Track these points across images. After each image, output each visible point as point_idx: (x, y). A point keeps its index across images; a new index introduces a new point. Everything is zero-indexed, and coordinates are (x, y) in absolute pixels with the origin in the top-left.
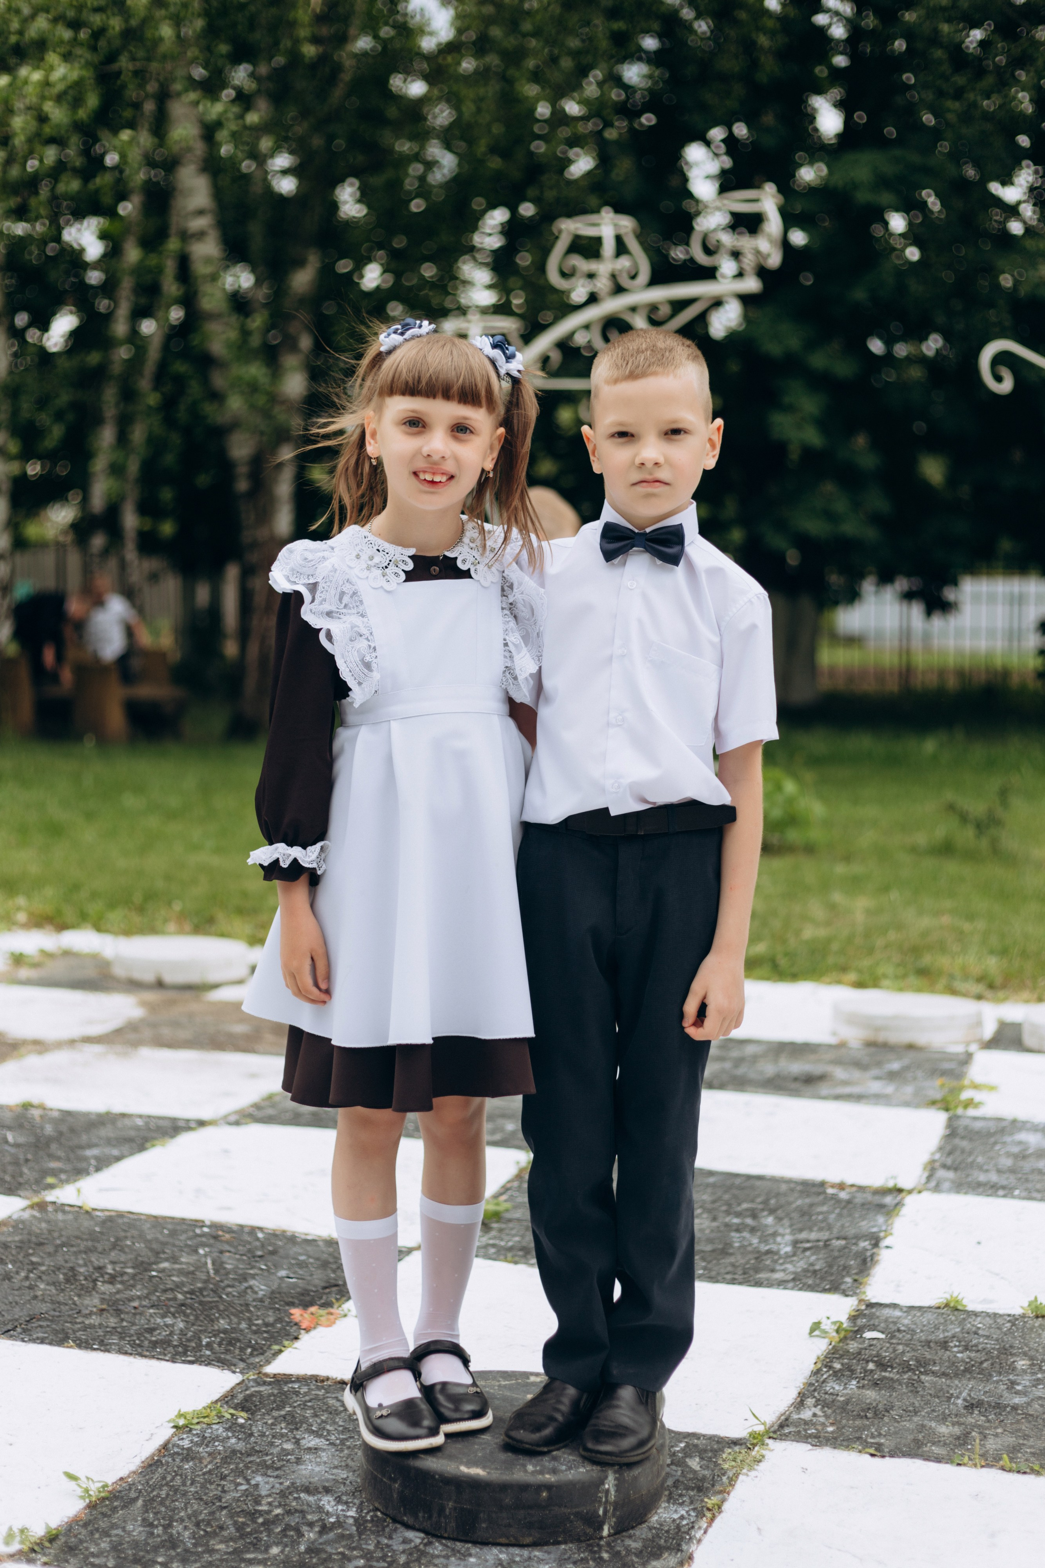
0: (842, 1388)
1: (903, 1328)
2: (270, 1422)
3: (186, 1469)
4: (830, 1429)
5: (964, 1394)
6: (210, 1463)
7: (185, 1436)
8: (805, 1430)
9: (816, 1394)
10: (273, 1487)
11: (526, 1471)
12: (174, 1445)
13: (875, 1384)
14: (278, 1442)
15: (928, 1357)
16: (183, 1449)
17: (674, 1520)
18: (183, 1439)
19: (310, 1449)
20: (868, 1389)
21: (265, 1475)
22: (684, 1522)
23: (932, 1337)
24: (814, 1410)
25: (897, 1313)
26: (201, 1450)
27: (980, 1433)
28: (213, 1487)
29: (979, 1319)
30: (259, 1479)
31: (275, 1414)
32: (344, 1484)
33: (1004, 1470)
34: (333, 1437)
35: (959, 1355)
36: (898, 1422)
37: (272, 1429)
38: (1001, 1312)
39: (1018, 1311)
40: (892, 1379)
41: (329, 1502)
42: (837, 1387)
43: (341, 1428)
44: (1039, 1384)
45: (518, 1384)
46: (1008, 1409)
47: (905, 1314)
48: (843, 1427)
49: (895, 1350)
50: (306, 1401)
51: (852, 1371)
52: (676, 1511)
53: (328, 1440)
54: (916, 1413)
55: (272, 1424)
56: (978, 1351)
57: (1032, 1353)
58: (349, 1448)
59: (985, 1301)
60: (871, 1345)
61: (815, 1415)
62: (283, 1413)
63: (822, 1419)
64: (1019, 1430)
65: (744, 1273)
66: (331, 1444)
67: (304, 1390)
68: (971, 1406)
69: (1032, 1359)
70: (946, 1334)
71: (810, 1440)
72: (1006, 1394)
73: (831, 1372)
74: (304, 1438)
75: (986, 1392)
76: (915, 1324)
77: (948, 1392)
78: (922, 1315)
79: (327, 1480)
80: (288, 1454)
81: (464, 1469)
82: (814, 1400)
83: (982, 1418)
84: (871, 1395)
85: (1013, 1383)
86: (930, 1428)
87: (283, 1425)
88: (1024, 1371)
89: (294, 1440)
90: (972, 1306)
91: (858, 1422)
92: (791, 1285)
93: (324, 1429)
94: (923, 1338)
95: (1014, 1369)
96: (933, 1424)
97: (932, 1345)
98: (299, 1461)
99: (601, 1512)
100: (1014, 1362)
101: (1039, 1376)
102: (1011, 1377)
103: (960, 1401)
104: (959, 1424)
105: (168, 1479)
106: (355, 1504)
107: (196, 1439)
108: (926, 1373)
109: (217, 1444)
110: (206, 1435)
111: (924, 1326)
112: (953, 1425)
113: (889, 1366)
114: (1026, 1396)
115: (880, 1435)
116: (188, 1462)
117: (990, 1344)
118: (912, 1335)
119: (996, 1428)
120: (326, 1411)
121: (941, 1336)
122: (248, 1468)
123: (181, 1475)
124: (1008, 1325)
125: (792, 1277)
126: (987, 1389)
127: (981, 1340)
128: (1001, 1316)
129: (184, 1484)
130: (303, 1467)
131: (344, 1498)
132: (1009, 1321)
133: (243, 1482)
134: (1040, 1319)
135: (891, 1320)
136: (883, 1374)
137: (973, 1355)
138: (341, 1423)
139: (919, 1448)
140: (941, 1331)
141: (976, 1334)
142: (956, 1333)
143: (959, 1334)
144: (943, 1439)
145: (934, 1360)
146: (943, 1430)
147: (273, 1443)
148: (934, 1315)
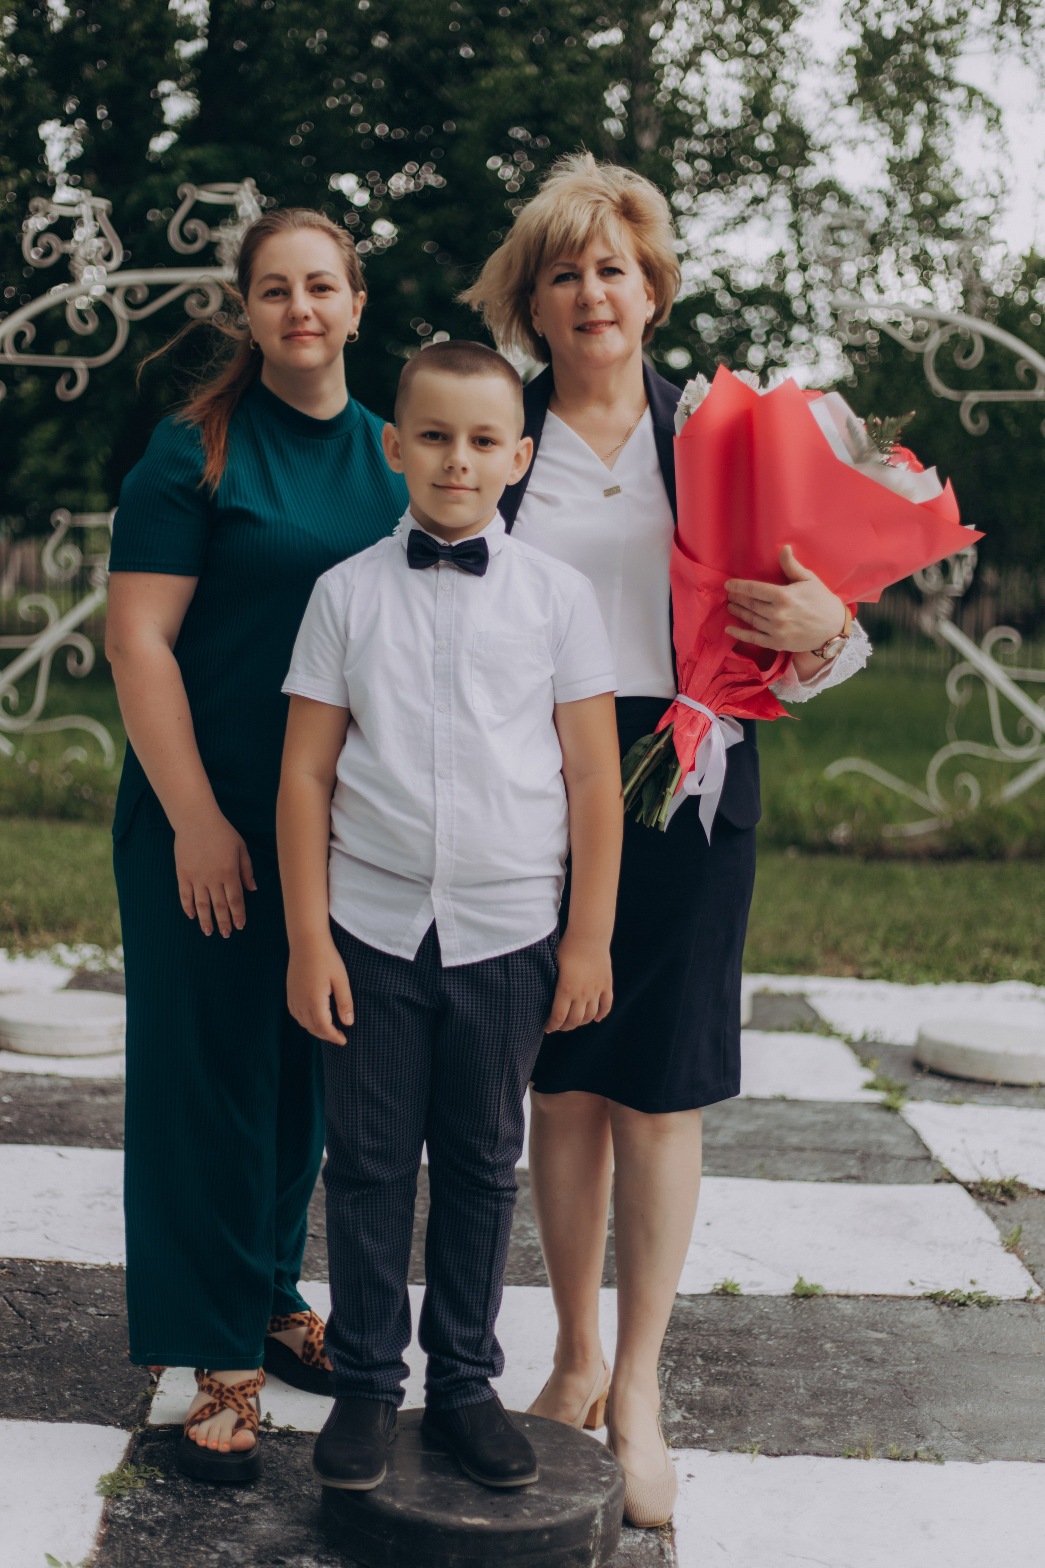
0: (690, 1387)
1: (701, 1319)
3: (143, 1542)
4: (711, 1431)
5: (801, 1383)
6: (162, 1531)
7: (118, 1504)
8: (690, 1434)
9: (671, 1395)
10: (244, 1553)
11: (525, 1516)
12: (114, 1516)
13: (717, 1380)
15: (745, 1347)
16: (126, 1519)
17: (640, 1544)
18: (118, 1508)
19: (248, 1506)
20: (713, 1386)
21: (225, 1539)
22: (651, 1545)
23: (733, 1326)
24: (678, 1411)
25: (686, 1303)
26: (143, 1517)
28: (183, 1559)
29: (760, 1303)
30: (222, 1545)
32: (311, 1541)
33: (889, 1458)
34: (263, 1490)
35: (770, 1342)
36: (764, 1418)
38: (774, 1294)
39: (788, 1293)
40: (727, 1373)
41: (310, 1563)
42: (686, 1387)
44: (858, 1366)
46: (849, 1395)
47: (693, 1304)
49: (711, 1344)
51: (688, 1368)
52: (635, 1534)
53: (260, 1494)
54: (772, 1406)
56: (783, 1337)
57: (829, 1334)
58: (286, 1500)
59: (752, 1284)
60: (686, 1339)
61: (684, 1418)
63: (695, 1421)
65: (523, 1273)
66: (266, 1498)
68: (815, 1396)
69: (833, 1341)
70: (746, 1321)
71: (703, 1445)
72: (838, 1380)
73: (669, 1371)
74: (235, 1494)
75: (819, 1380)
77: (786, 1383)
79: (291, 1539)
80: (231, 1514)
81: (466, 1520)
82: (673, 1401)
83: (832, 1406)
84: (720, 1392)
86: (796, 1421)
88: (835, 1354)
89: (226, 1498)
90: (745, 1290)
91: (729, 1422)
94: (727, 1327)
95: (827, 1353)
96: (796, 1417)
97: (738, 1333)
98: (247, 1520)
99: (591, 1547)
100: (821, 1345)
101: (853, 1358)
102: (829, 1361)
103: (802, 1391)
104: (820, 1415)
105: (133, 1554)
106: (336, 1562)
107: (132, 1507)
108: (755, 1363)
109: (154, 1509)
110: (139, 1501)
111: (719, 1315)
112: (814, 1415)
113: (718, 1360)
114: (855, 1380)
116: (140, 1534)
117: (790, 1330)
118: (716, 1325)
121: (741, 1324)
122: (205, 1534)
123: (144, 1549)
124: (788, 1307)
126: (817, 1376)
127: (779, 1325)
128: (776, 1298)
129: (155, 1560)
130: (257, 1527)
131: (323, 1557)
132: (786, 1303)
133: (208, 1550)
135: (686, 1311)
136: (717, 1368)
137: (782, 1341)
140: (736, 1318)
141: (769, 1319)
142: (751, 1320)
143: (754, 1321)
144: (814, 1431)
145: (752, 1350)
146: (807, 1422)
147: (209, 1502)
148: (720, 1302)
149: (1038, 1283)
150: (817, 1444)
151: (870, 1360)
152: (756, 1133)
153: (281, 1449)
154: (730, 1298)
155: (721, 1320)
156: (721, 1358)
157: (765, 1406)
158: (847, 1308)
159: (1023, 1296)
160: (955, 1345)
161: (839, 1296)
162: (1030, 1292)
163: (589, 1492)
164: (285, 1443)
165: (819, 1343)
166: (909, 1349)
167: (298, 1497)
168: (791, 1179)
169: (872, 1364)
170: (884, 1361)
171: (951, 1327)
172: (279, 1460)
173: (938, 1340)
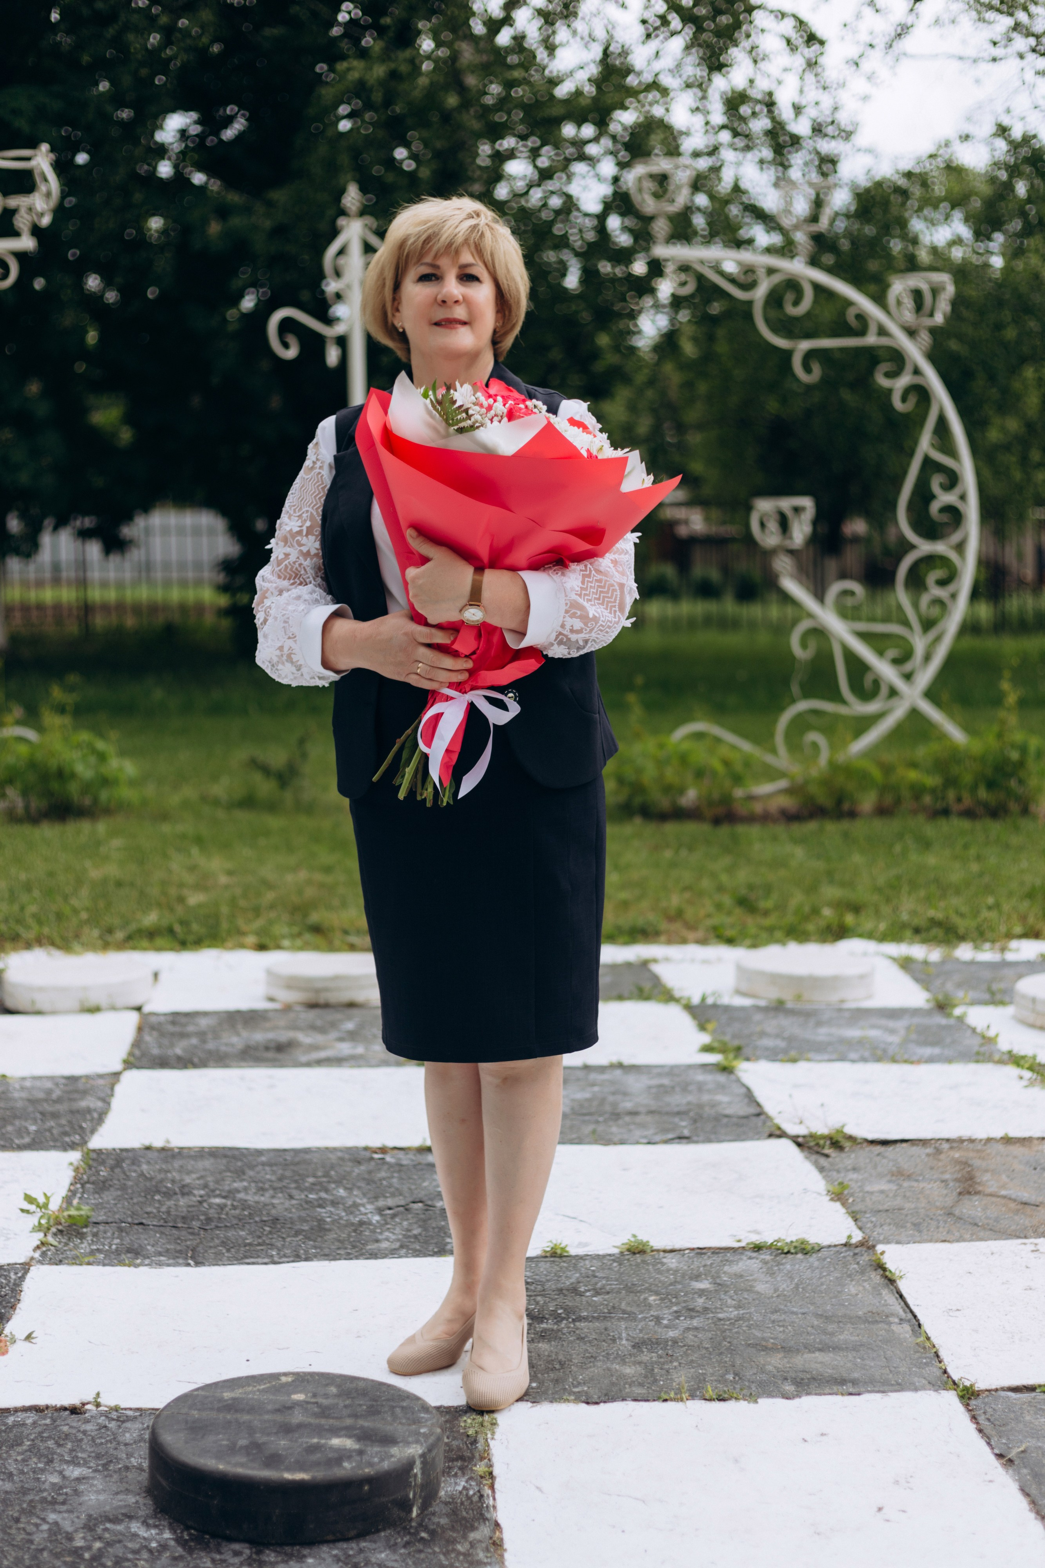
2: (19, 1458)
5: (624, 1335)
10: (73, 1522)
11: (344, 1471)
13: (543, 1336)
14: (43, 1477)
15: (570, 1304)
17: (460, 1492)
19: (77, 1479)
20: (538, 1342)
21: (55, 1511)
22: (471, 1493)
23: (560, 1286)
27: (661, 1369)
29: (587, 1262)
30: (52, 1516)
31: (19, 1449)
32: (139, 1508)
33: (706, 1399)
34: (92, 1464)
35: (594, 1299)
36: (587, 1369)
37: (27, 1465)
38: (601, 1253)
39: (616, 1251)
40: (553, 1330)
41: (138, 1528)
43: (93, 1455)
44: (679, 1316)
45: (274, 1386)
46: (670, 1343)
48: (543, 1382)
49: (537, 1303)
50: (41, 1433)
52: (456, 1483)
53: (89, 1468)
54: (595, 1358)
55: (24, 1460)
56: (608, 1293)
57: (654, 1288)
58: (115, 1472)
59: (581, 1245)
62: (25, 1447)
64: (692, 1361)
66: (95, 1471)
67: (29, 1421)
68: (638, 1346)
69: (657, 1293)
70: (573, 1280)
72: (660, 1330)
74: (64, 1469)
75: (641, 1331)
76: (537, 1275)
77: (609, 1335)
78: (537, 1265)
79: (120, 1507)
80: (61, 1487)
81: (288, 1476)
83: (654, 1355)
85: (658, 1319)
86: (616, 1370)
87: (35, 1460)
88: (658, 1305)
89: (56, 1473)
90: (573, 1251)
91: (552, 1375)
92: (403, 1251)
93: (77, 1457)
94: (553, 1287)
95: (650, 1306)
96: (617, 1367)
97: (564, 1292)
98: (77, 1493)
99: (411, 1496)
100: (645, 1299)
101: (675, 1308)
102: (652, 1313)
103: (624, 1342)
104: (640, 1363)
108: (580, 1319)
111: (546, 1275)
112: (635, 1363)
113: (543, 1318)
114: (676, 1328)
115: (579, 1384)
117: (615, 1285)
118: (543, 1286)
119: (671, 1362)
120: (66, 1439)
121: (568, 1283)
122: (34, 1507)
124: (615, 1264)
125: (397, 1245)
126: (640, 1327)
127: (604, 1282)
128: (604, 1256)
130: (87, 1498)
131: (150, 1522)
132: (614, 1261)
133: (39, 1522)
134: (638, 1255)
137: (606, 1297)
138: (89, 1450)
139: (621, 1391)
140: (563, 1278)
141: (596, 1277)
142: (578, 1278)
143: (581, 1279)
144: (634, 1379)
145: (577, 1307)
146: (629, 1370)
147: (38, 1478)
148: (548, 1264)
149: (860, 1228)
150: (638, 1391)
151: (692, 1310)
152: (587, 1100)
153: (110, 1426)
154: (557, 1259)
155: (548, 1281)
156: (547, 1316)
157: (588, 1358)
158: (672, 1262)
159: (843, 1241)
160: (776, 1290)
161: (665, 1251)
162: (850, 1237)
163: (408, 1444)
164: (113, 1419)
165: (642, 1297)
166: (731, 1297)
167: (127, 1468)
168: (622, 1142)
169: (694, 1314)
170: (706, 1310)
171: (772, 1274)
172: (108, 1435)
173: (760, 1287)
